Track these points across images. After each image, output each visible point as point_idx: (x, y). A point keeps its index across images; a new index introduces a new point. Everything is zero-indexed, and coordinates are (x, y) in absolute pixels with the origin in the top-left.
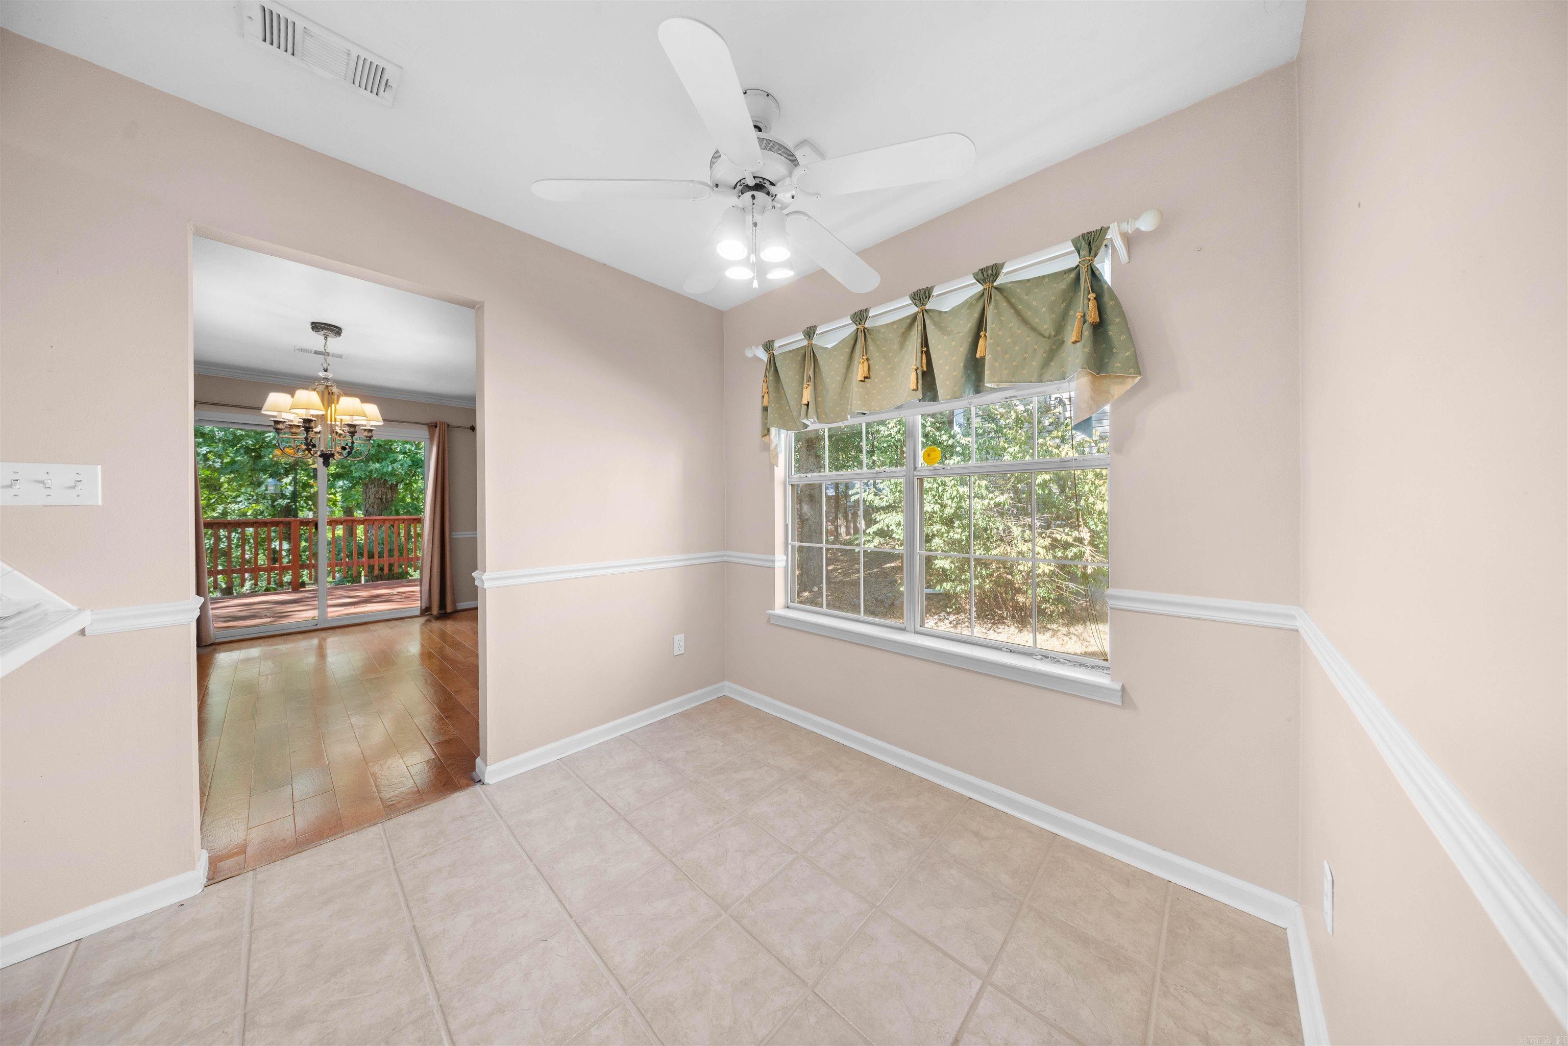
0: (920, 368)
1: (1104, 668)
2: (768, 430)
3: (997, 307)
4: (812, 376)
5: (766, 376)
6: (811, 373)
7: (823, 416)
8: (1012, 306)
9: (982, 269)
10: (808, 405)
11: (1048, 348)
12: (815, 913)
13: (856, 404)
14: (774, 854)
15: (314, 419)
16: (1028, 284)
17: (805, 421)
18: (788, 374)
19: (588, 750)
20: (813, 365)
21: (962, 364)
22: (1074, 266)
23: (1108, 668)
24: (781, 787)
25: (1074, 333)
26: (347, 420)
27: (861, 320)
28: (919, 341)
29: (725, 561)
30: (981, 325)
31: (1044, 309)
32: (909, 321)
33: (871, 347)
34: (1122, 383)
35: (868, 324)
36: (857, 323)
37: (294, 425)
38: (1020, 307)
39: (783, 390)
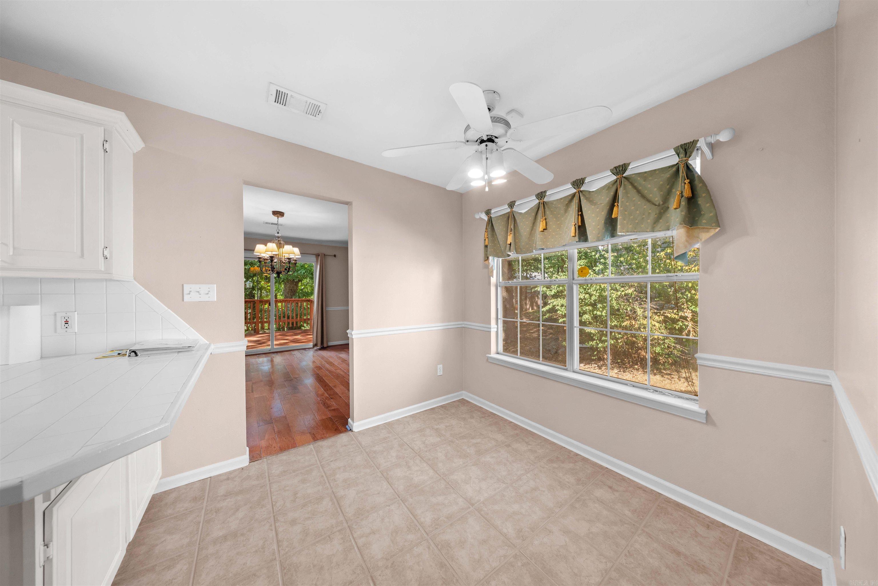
0: (577, 224)
1: (694, 400)
2: (488, 258)
3: (625, 188)
4: (513, 229)
5: (486, 229)
6: (512, 227)
7: (519, 250)
8: (635, 187)
9: (616, 167)
10: (510, 244)
11: (658, 212)
12: (519, 514)
13: (539, 244)
14: (495, 482)
15: (274, 256)
16: (646, 175)
17: (509, 253)
18: (499, 228)
19: (398, 420)
20: (513, 222)
21: (603, 222)
22: (675, 163)
23: (697, 400)
24: (497, 450)
25: (675, 203)
26: (287, 256)
27: (541, 197)
28: (577, 209)
29: (463, 327)
30: (615, 199)
31: (655, 189)
32: (570, 197)
33: (548, 212)
34: (708, 232)
35: (546, 200)
36: (539, 199)
37: (266, 259)
38: (640, 188)
39: (496, 235)
